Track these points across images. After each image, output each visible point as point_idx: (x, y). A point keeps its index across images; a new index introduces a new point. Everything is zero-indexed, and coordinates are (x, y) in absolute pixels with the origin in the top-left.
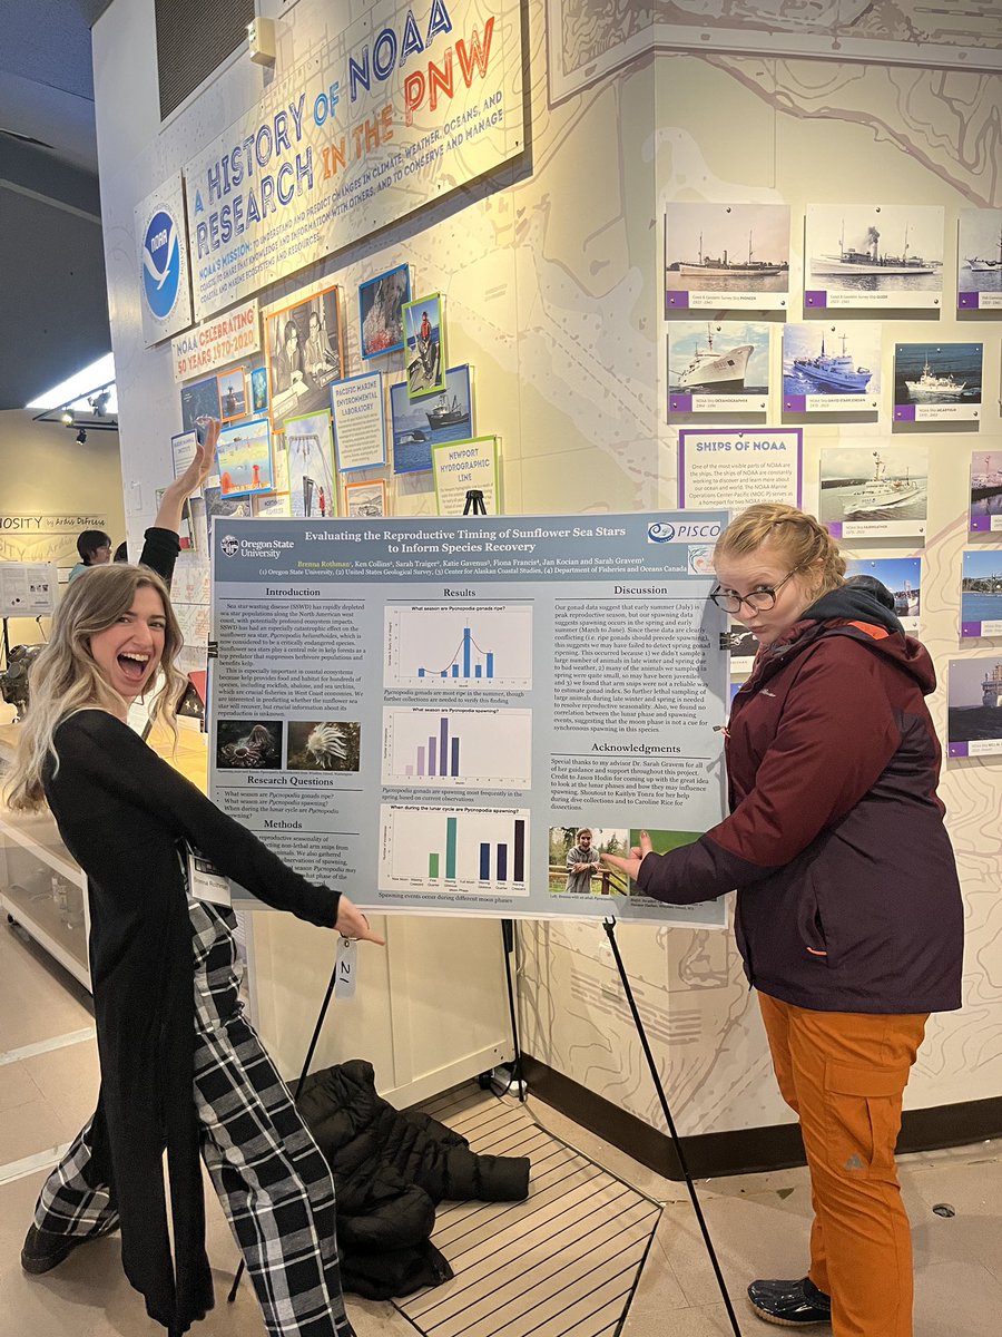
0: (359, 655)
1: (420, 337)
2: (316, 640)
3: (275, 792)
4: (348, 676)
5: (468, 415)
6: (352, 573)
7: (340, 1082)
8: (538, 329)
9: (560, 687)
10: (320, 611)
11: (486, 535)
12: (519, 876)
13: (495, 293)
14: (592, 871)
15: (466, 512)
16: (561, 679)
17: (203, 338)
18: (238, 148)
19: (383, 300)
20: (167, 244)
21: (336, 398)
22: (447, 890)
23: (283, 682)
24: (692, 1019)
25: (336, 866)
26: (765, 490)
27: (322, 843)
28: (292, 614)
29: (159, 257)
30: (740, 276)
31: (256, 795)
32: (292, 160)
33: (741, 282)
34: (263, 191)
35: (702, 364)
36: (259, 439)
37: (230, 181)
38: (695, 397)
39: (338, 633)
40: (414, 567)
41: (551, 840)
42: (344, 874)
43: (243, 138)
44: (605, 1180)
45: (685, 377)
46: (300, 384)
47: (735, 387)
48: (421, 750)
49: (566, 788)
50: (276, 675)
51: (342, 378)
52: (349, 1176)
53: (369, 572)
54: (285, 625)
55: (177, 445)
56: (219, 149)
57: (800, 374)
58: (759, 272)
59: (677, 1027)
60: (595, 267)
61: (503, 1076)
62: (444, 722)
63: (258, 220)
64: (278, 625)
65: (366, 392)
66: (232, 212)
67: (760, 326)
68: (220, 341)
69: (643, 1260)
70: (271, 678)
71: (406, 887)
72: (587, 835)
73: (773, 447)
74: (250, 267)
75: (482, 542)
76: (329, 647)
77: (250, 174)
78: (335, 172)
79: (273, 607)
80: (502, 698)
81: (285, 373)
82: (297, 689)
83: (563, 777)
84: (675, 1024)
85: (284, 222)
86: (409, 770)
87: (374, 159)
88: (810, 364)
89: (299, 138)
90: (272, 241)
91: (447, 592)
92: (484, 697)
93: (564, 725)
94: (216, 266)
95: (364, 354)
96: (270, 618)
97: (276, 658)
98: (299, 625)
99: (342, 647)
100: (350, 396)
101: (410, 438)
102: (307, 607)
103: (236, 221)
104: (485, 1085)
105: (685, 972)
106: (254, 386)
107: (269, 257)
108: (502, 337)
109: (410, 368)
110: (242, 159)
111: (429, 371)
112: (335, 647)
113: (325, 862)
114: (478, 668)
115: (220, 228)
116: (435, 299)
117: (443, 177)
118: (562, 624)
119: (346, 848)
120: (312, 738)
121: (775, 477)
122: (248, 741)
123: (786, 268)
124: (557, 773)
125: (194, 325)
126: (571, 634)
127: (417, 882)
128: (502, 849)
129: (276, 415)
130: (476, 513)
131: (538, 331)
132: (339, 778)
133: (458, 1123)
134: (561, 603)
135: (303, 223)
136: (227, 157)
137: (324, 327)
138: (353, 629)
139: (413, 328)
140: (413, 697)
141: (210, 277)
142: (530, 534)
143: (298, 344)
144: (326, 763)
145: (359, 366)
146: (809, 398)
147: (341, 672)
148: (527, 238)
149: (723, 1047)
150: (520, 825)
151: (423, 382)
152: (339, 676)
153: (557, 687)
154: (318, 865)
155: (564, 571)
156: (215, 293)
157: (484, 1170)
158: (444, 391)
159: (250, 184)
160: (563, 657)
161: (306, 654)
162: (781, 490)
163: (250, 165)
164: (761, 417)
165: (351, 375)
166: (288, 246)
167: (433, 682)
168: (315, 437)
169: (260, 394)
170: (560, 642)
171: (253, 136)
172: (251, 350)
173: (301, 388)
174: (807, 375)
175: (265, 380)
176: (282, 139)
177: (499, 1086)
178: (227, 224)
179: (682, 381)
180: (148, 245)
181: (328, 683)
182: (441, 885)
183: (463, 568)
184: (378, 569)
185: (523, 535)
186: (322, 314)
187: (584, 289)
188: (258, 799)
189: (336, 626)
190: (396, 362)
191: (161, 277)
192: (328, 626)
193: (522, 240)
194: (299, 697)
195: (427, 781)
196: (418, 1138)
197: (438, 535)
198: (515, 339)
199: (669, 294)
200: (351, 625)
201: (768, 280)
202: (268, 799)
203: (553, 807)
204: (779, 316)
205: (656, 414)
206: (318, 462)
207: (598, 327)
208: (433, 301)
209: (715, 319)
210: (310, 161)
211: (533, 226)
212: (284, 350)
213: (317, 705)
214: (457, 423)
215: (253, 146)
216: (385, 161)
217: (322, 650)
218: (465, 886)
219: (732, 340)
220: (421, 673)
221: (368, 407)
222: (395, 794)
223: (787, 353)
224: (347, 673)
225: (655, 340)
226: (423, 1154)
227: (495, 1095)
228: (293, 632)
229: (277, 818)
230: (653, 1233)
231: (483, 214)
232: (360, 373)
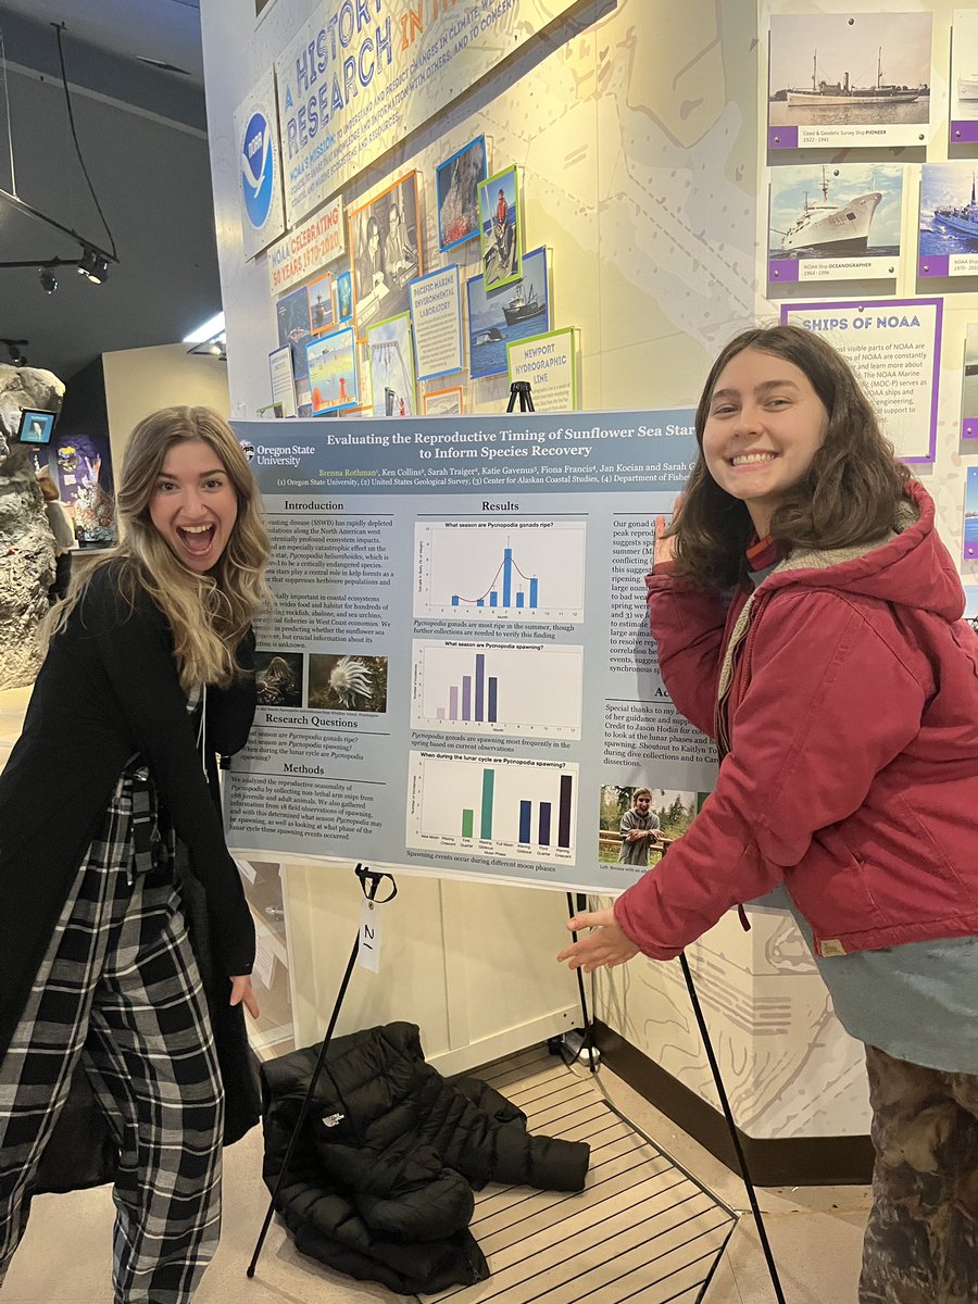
0: (386, 579)
1: (496, 220)
2: (339, 561)
3: (295, 732)
4: (374, 604)
5: (545, 306)
6: (378, 483)
7: (379, 1047)
8: (620, 196)
9: (618, 620)
10: (344, 528)
11: (533, 436)
12: (564, 841)
13: (574, 158)
14: (650, 839)
15: (510, 409)
16: (619, 611)
17: (295, 245)
18: (323, 32)
19: (459, 181)
20: (262, 147)
21: (414, 299)
22: (482, 853)
23: (303, 609)
24: (780, 1007)
25: (360, 818)
26: (891, 379)
27: (346, 792)
28: (313, 531)
29: (255, 162)
30: (866, 105)
31: (275, 735)
32: (372, 34)
33: (866, 112)
34: (346, 75)
35: (813, 220)
36: (344, 351)
37: (316, 69)
38: (802, 262)
39: (363, 554)
40: (449, 476)
41: (602, 800)
42: (369, 827)
43: (328, 19)
44: (675, 1176)
45: (789, 238)
46: (381, 285)
47: (857, 248)
48: (454, 691)
49: (622, 740)
50: (296, 601)
51: (421, 275)
52: (382, 1151)
53: (397, 482)
54: (306, 544)
55: (274, 362)
56: (306, 35)
57: (943, 228)
58: (891, 98)
59: (761, 1016)
60: (686, 109)
61: (576, 1041)
62: (480, 659)
63: (342, 107)
64: (298, 544)
65: (443, 289)
66: (318, 104)
67: (890, 169)
68: (309, 246)
69: (708, 1280)
70: (290, 605)
71: (436, 846)
72: (645, 797)
73: (902, 324)
74: (334, 161)
75: (528, 445)
76: (353, 569)
77: (334, 57)
78: (413, 40)
79: (293, 523)
80: (548, 632)
81: (367, 276)
82: (319, 618)
83: (620, 727)
84: (759, 1012)
85: (366, 104)
86: (440, 712)
87: (451, 18)
88: (955, 215)
89: (378, 9)
90: (354, 129)
91: (485, 505)
92: (527, 631)
93: (622, 665)
94: (305, 165)
95: (442, 246)
96: (289, 535)
97: (297, 581)
98: (320, 544)
99: (368, 570)
100: (428, 294)
101: (487, 338)
102: (329, 523)
103: (322, 112)
104: (555, 1050)
105: (774, 954)
106: (339, 292)
107: (351, 148)
108: (582, 210)
109: (486, 257)
110: (326, 43)
111: (505, 258)
112: (361, 570)
113: (349, 813)
114: (520, 596)
115: (308, 122)
116: (512, 172)
117: (520, 26)
118: (621, 544)
119: (371, 799)
120: (335, 673)
121: (904, 361)
122: (267, 675)
123: (926, 92)
124: (613, 721)
125: (287, 232)
126: (632, 556)
127: (448, 841)
128: (545, 808)
129: (360, 322)
130: (523, 410)
131: (620, 198)
132: (365, 720)
133: (517, 1093)
134: (621, 519)
135: (382, 104)
136: (313, 43)
137: (403, 221)
138: (380, 549)
139: (488, 211)
140: (446, 628)
141: (300, 177)
142: (586, 435)
143: (379, 243)
144: (350, 702)
145: (438, 260)
146: (953, 258)
147: (366, 599)
148: (611, 83)
149: (818, 1042)
150: (566, 782)
151: (499, 273)
152: (365, 603)
153: (615, 620)
154: (340, 816)
155: (625, 479)
156: (303, 195)
157: (537, 1154)
158: (520, 280)
159: (335, 67)
160: (622, 584)
161: (328, 577)
162: (910, 379)
163: (334, 46)
164: (889, 285)
165: (430, 272)
166: (369, 132)
167: (467, 612)
168: (396, 344)
169: (345, 301)
170: (618, 565)
171: (336, 16)
172: (338, 252)
173: (382, 291)
174: (952, 229)
175: (350, 286)
176: (363, 13)
177: (570, 1053)
178: (313, 117)
179: (786, 242)
180: (246, 152)
181: (352, 611)
182: (475, 846)
183: (505, 476)
184: (408, 478)
185: (577, 435)
186: (401, 205)
187: (672, 138)
188: (277, 739)
189: (361, 545)
190: (472, 253)
191: (257, 184)
192: (351, 545)
193: (605, 87)
194: (321, 626)
195: (460, 727)
196: (466, 1112)
197: (476, 437)
198: (595, 211)
199: (772, 131)
200: (377, 545)
201: (902, 109)
202: (288, 740)
203: (607, 761)
204: (916, 154)
205: (753, 286)
206: (398, 371)
207: (688, 184)
208: (509, 176)
209: (832, 162)
210: (389, 33)
211: (616, 70)
212: (366, 251)
213: (341, 635)
214: (531, 317)
215: (336, 26)
216: (461, 19)
217: (345, 573)
218: (502, 849)
219: (854, 186)
220: (455, 600)
221: (445, 306)
222: (425, 740)
223: (925, 202)
224: (374, 599)
225: (754, 192)
226: (471, 1129)
227: (565, 1062)
228: (314, 552)
229: (297, 761)
230: (723, 1248)
231: (563, 63)
232: (438, 268)
